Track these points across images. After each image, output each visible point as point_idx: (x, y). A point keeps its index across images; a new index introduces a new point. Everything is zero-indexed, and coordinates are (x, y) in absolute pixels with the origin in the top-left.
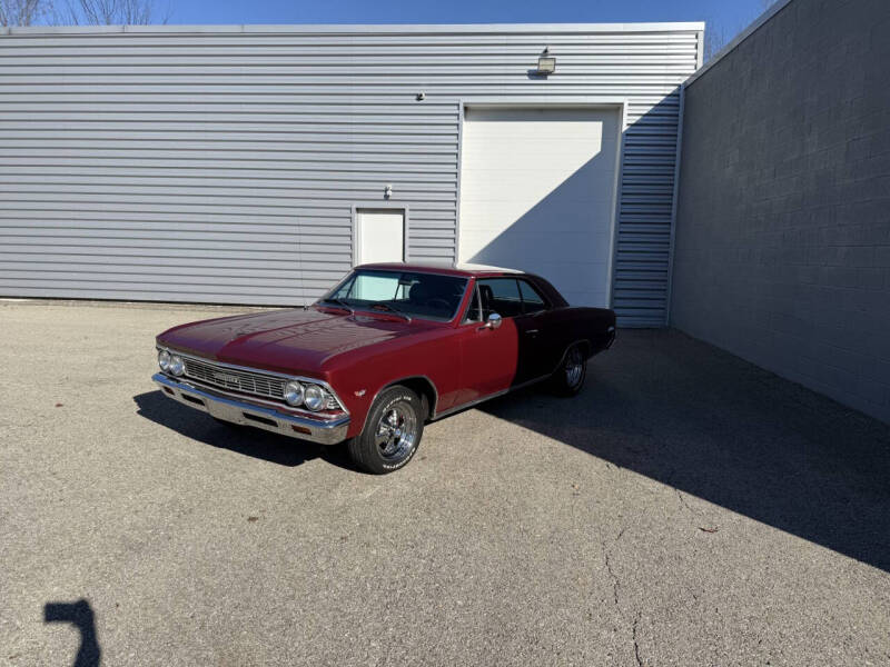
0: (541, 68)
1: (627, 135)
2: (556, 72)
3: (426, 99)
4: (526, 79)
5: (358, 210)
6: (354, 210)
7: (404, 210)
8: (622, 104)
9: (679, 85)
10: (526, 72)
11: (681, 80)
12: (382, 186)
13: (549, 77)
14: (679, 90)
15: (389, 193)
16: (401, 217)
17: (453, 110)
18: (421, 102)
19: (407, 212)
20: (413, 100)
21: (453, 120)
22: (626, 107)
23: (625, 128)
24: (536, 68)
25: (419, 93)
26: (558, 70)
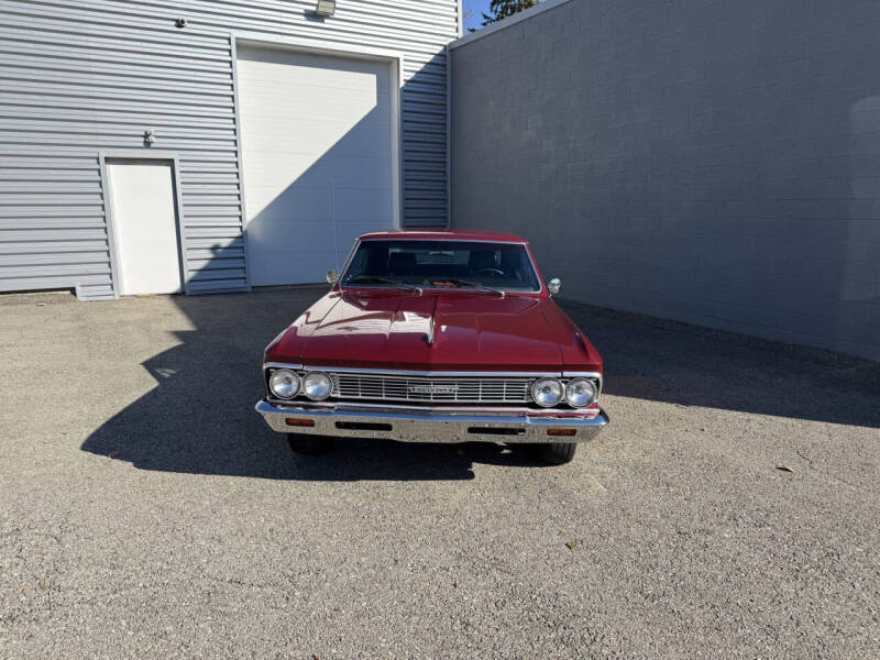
0: (320, 9)
1: (405, 91)
2: (336, 16)
3: (188, 28)
4: (302, 20)
5: (108, 160)
6: (102, 161)
7: (172, 160)
8: (398, 59)
9: (445, 46)
10: (302, 11)
11: (446, 42)
12: (141, 130)
13: (326, 21)
14: (445, 49)
15: (152, 138)
16: (169, 168)
17: (224, 44)
18: (182, 30)
19: (176, 162)
20: (171, 26)
21: (225, 56)
22: (402, 63)
23: (402, 84)
24: (314, 8)
25: (181, 18)
26: (338, 14)
